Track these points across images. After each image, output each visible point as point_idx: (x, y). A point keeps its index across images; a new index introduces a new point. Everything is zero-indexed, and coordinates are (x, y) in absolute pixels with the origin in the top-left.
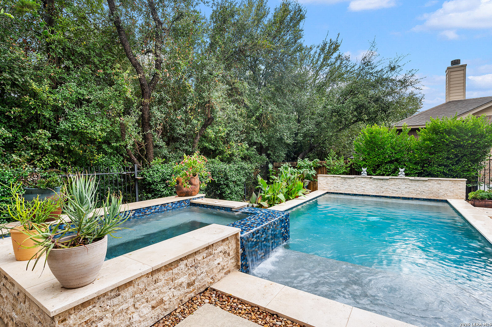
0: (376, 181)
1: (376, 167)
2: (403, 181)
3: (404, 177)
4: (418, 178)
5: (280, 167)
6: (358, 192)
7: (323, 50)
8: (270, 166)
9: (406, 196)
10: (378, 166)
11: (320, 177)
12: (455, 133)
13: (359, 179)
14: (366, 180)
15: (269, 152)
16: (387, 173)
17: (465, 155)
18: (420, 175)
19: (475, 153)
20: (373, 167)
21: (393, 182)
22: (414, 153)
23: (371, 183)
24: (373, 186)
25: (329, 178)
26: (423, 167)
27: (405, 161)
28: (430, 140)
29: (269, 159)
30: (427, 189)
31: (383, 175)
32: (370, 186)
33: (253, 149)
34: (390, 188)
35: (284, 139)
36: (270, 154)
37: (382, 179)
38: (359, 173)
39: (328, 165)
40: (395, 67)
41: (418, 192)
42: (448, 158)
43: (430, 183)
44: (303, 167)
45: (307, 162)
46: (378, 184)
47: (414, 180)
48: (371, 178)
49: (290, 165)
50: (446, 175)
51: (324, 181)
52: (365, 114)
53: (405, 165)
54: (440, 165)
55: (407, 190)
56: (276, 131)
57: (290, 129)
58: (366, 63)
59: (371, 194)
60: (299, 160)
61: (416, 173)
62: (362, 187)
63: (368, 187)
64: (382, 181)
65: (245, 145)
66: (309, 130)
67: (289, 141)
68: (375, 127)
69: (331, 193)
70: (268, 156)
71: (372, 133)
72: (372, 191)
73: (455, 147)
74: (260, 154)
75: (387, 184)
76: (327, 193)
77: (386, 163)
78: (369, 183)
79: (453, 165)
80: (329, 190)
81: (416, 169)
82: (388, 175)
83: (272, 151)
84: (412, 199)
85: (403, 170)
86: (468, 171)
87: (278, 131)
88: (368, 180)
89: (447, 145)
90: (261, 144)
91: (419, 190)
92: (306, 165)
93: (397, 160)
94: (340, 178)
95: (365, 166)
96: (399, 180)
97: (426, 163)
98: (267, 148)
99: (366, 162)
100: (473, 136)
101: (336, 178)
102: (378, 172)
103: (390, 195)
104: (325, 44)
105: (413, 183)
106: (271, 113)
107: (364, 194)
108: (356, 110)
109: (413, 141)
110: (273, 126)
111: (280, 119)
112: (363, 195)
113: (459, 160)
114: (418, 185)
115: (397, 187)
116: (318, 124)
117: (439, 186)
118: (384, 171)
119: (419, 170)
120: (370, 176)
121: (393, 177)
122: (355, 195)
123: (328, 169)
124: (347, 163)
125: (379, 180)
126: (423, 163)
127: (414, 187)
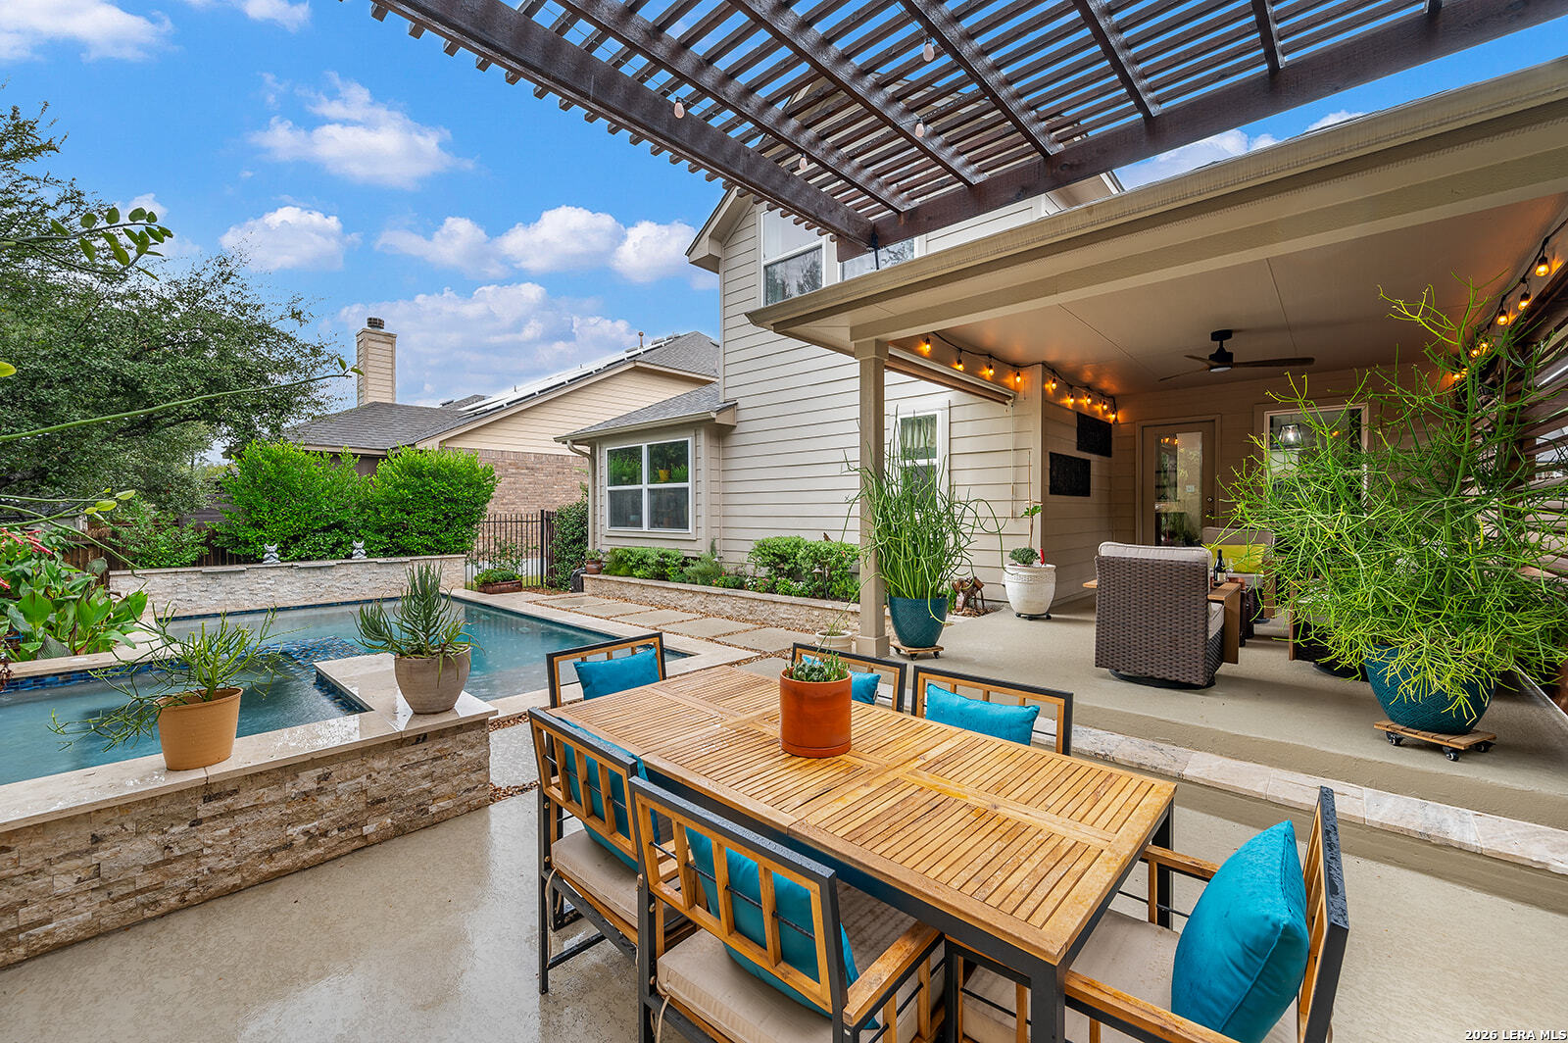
0: (304, 574)
1: (290, 541)
2: (363, 566)
3: (365, 558)
4: (387, 560)
6: (255, 604)
10: (296, 539)
11: (115, 579)
12: (445, 478)
13: (259, 571)
14: (278, 572)
16: (321, 554)
17: (459, 515)
18: (386, 552)
19: (471, 513)
21: (343, 571)
23: (292, 580)
24: (298, 584)
25: (156, 579)
26: (391, 537)
28: (405, 486)
31: (308, 558)
32: (289, 587)
34: (338, 585)
37: (320, 568)
38: (254, 559)
41: (390, 586)
42: (434, 521)
46: (310, 580)
47: (385, 563)
48: (292, 566)
50: (429, 550)
53: (360, 535)
54: (420, 533)
55: (372, 585)
59: (292, 604)
61: (381, 550)
62: (268, 589)
63: (284, 589)
64: (318, 572)
72: (295, 597)
73: (447, 500)
75: (330, 577)
77: (315, 531)
78: (286, 580)
79: (441, 532)
81: (380, 542)
82: (319, 558)
85: (360, 544)
86: (462, 541)
88: (283, 572)
89: (434, 497)
91: (395, 581)
93: (339, 525)
94: (199, 575)
96: (357, 566)
97: (399, 530)
100: (469, 485)
101: (186, 576)
102: (294, 552)
103: (339, 600)
105: (384, 570)
107: (273, 606)
109: (359, 482)
112: (269, 610)
113: (448, 524)
114: (392, 572)
115: (352, 581)
118: (310, 549)
119: (385, 544)
120: (289, 564)
121: (341, 561)
122: (251, 612)
125: (312, 571)
126: (391, 530)
127: (385, 577)
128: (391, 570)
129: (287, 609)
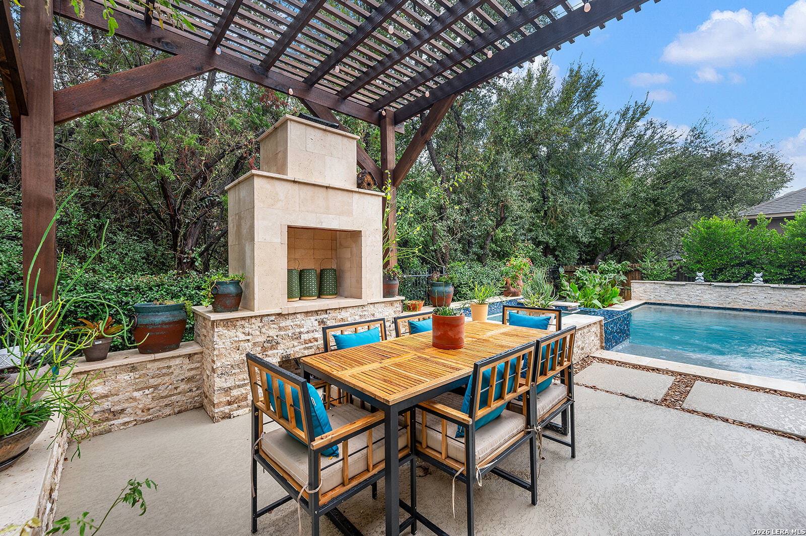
0: (718, 289)
1: (717, 271)
2: (760, 289)
3: (762, 284)
4: (784, 286)
5: (575, 272)
6: (690, 302)
7: (623, 116)
8: (562, 270)
9: (766, 308)
10: (721, 270)
11: (634, 284)
13: (693, 286)
14: (703, 287)
15: (557, 253)
16: (735, 279)
18: (787, 281)
20: (713, 271)
21: (744, 290)
22: (777, 253)
23: (711, 292)
24: (714, 295)
25: (647, 285)
27: (763, 263)
28: (802, 235)
29: (557, 261)
30: (798, 299)
31: (729, 281)
32: (709, 296)
33: (539, 250)
34: (741, 298)
35: (577, 237)
36: (558, 256)
37: (728, 287)
39: (644, 269)
40: (742, 137)
41: (784, 303)
44: (607, 272)
45: (614, 265)
46: (722, 293)
47: (778, 288)
48: (710, 285)
49: (590, 269)
51: (640, 289)
52: (696, 202)
53: (762, 269)
55: (767, 301)
56: (566, 227)
57: (585, 224)
58: (697, 134)
59: (711, 305)
60: (600, 263)
61: (781, 279)
62: (697, 296)
63: (707, 297)
64: (727, 289)
65: (531, 246)
66: (612, 224)
67: (585, 240)
68: (715, 220)
69: (652, 303)
70: (556, 257)
71: (709, 228)
72: (713, 301)
74: (546, 256)
75: (735, 293)
76: (646, 303)
77: (733, 266)
78: (708, 292)
80: (648, 300)
81: (779, 274)
82: (735, 282)
83: (560, 252)
84: (775, 312)
85: (761, 274)
87: (570, 226)
88: (706, 287)
90: (547, 243)
91: (787, 300)
92: (612, 269)
93: (749, 262)
94: (664, 285)
95: (700, 270)
96: (755, 288)
97: (797, 267)
98: (554, 249)
99: (702, 265)
101: (659, 285)
102: (720, 278)
103: (741, 307)
104: (628, 109)
105: (777, 292)
106: (560, 206)
107: (700, 305)
108: (683, 197)
109: (774, 236)
110: (562, 221)
111: (572, 211)
112: (698, 307)
114: (784, 294)
115: (752, 297)
116: (625, 216)
118: (729, 276)
119: (786, 275)
120: (709, 283)
121: (744, 284)
122: (687, 306)
123: (644, 274)
124: (671, 267)
125: (723, 288)
126: (792, 266)
127: (777, 297)
128: (783, 293)
129: (708, 308)
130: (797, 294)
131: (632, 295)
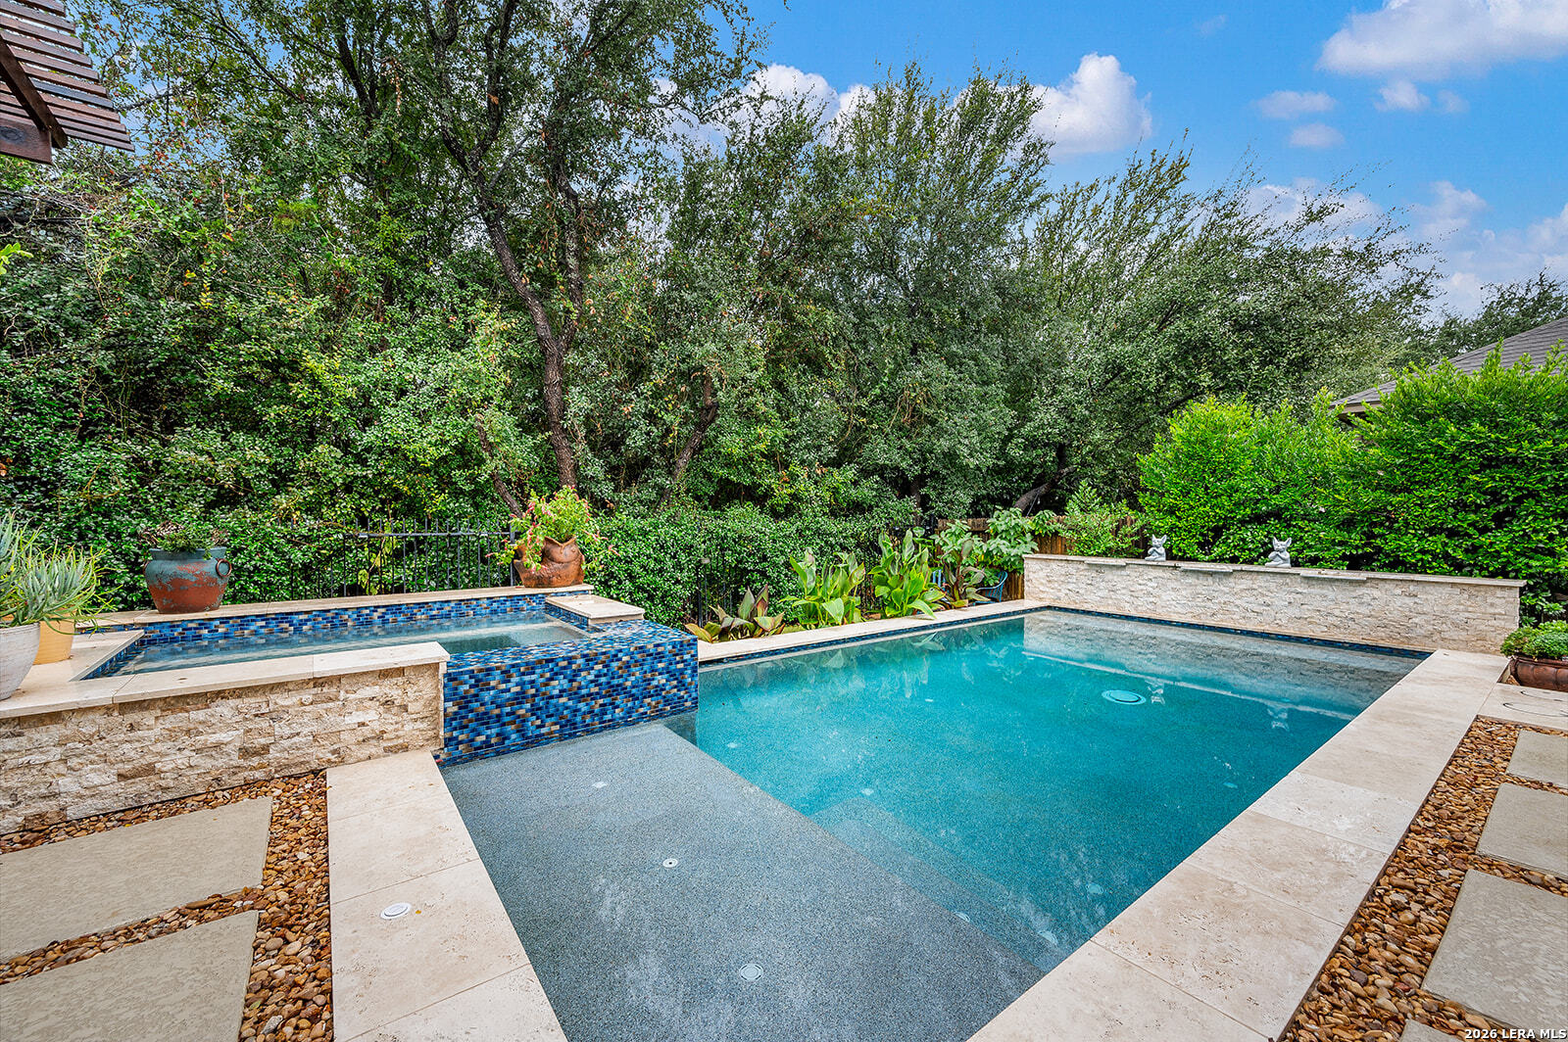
0: (1191, 580)
2: (1280, 580)
4: (1332, 573)
6: (1136, 609)
9: (1292, 631)
11: (1030, 562)
13: (1141, 569)
14: (1159, 573)
17: (1533, 495)
18: (1355, 563)
21: (1245, 582)
23: (1175, 585)
24: (1184, 593)
25: (1054, 565)
26: (1369, 535)
27: (1306, 516)
30: (1364, 610)
32: (1174, 595)
33: (871, 483)
34: (1238, 602)
35: (960, 456)
37: (1211, 574)
40: (1324, 210)
41: (1332, 620)
42: (1461, 506)
43: (1376, 593)
46: (1199, 589)
47: (1318, 579)
51: (1042, 574)
54: (1432, 531)
55: (1294, 612)
56: (940, 433)
59: (1175, 618)
61: (1344, 557)
62: (1149, 594)
63: (1167, 596)
64: (1210, 579)
69: (1060, 609)
72: (1180, 609)
75: (1226, 590)
76: (1049, 608)
77: (1243, 522)
78: (1171, 585)
79: (1483, 531)
80: (1054, 600)
81: (1341, 543)
84: (1310, 641)
88: (1167, 574)
89: (1454, 458)
90: (896, 469)
91: (1337, 612)
93: (1277, 514)
94: (1085, 566)
96: (1268, 577)
97: (1382, 524)
98: (919, 481)
101: (1075, 565)
102: (1217, 551)
103: (1238, 626)
105: (1316, 590)
106: (923, 385)
107: (1155, 617)
110: (932, 421)
111: (957, 399)
112: (1149, 620)
114: (1331, 595)
115: (1261, 600)
117: (1409, 601)
118: (1235, 547)
119: (1357, 547)
120: (1172, 563)
121: (1246, 568)
122: (1128, 618)
125: (1201, 577)
126: (1368, 522)
127: (1317, 603)
128: (1330, 592)
129: (1169, 623)
130: (1359, 597)
131: (1026, 588)
